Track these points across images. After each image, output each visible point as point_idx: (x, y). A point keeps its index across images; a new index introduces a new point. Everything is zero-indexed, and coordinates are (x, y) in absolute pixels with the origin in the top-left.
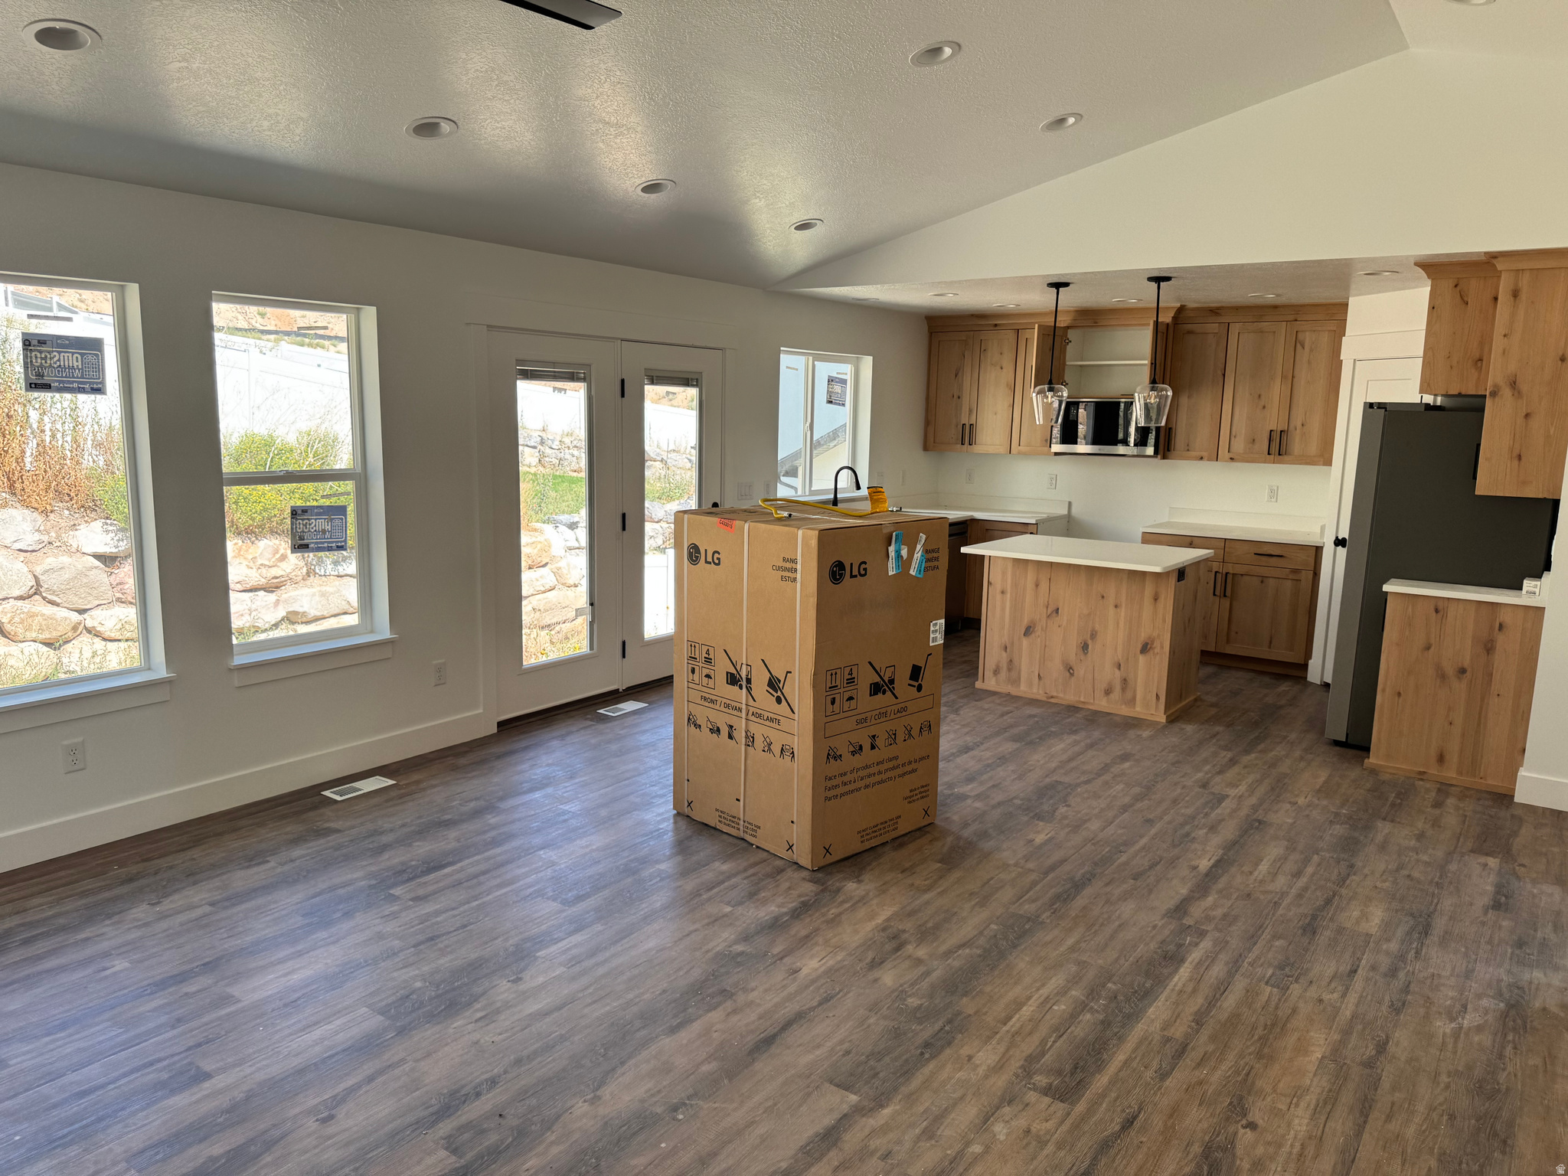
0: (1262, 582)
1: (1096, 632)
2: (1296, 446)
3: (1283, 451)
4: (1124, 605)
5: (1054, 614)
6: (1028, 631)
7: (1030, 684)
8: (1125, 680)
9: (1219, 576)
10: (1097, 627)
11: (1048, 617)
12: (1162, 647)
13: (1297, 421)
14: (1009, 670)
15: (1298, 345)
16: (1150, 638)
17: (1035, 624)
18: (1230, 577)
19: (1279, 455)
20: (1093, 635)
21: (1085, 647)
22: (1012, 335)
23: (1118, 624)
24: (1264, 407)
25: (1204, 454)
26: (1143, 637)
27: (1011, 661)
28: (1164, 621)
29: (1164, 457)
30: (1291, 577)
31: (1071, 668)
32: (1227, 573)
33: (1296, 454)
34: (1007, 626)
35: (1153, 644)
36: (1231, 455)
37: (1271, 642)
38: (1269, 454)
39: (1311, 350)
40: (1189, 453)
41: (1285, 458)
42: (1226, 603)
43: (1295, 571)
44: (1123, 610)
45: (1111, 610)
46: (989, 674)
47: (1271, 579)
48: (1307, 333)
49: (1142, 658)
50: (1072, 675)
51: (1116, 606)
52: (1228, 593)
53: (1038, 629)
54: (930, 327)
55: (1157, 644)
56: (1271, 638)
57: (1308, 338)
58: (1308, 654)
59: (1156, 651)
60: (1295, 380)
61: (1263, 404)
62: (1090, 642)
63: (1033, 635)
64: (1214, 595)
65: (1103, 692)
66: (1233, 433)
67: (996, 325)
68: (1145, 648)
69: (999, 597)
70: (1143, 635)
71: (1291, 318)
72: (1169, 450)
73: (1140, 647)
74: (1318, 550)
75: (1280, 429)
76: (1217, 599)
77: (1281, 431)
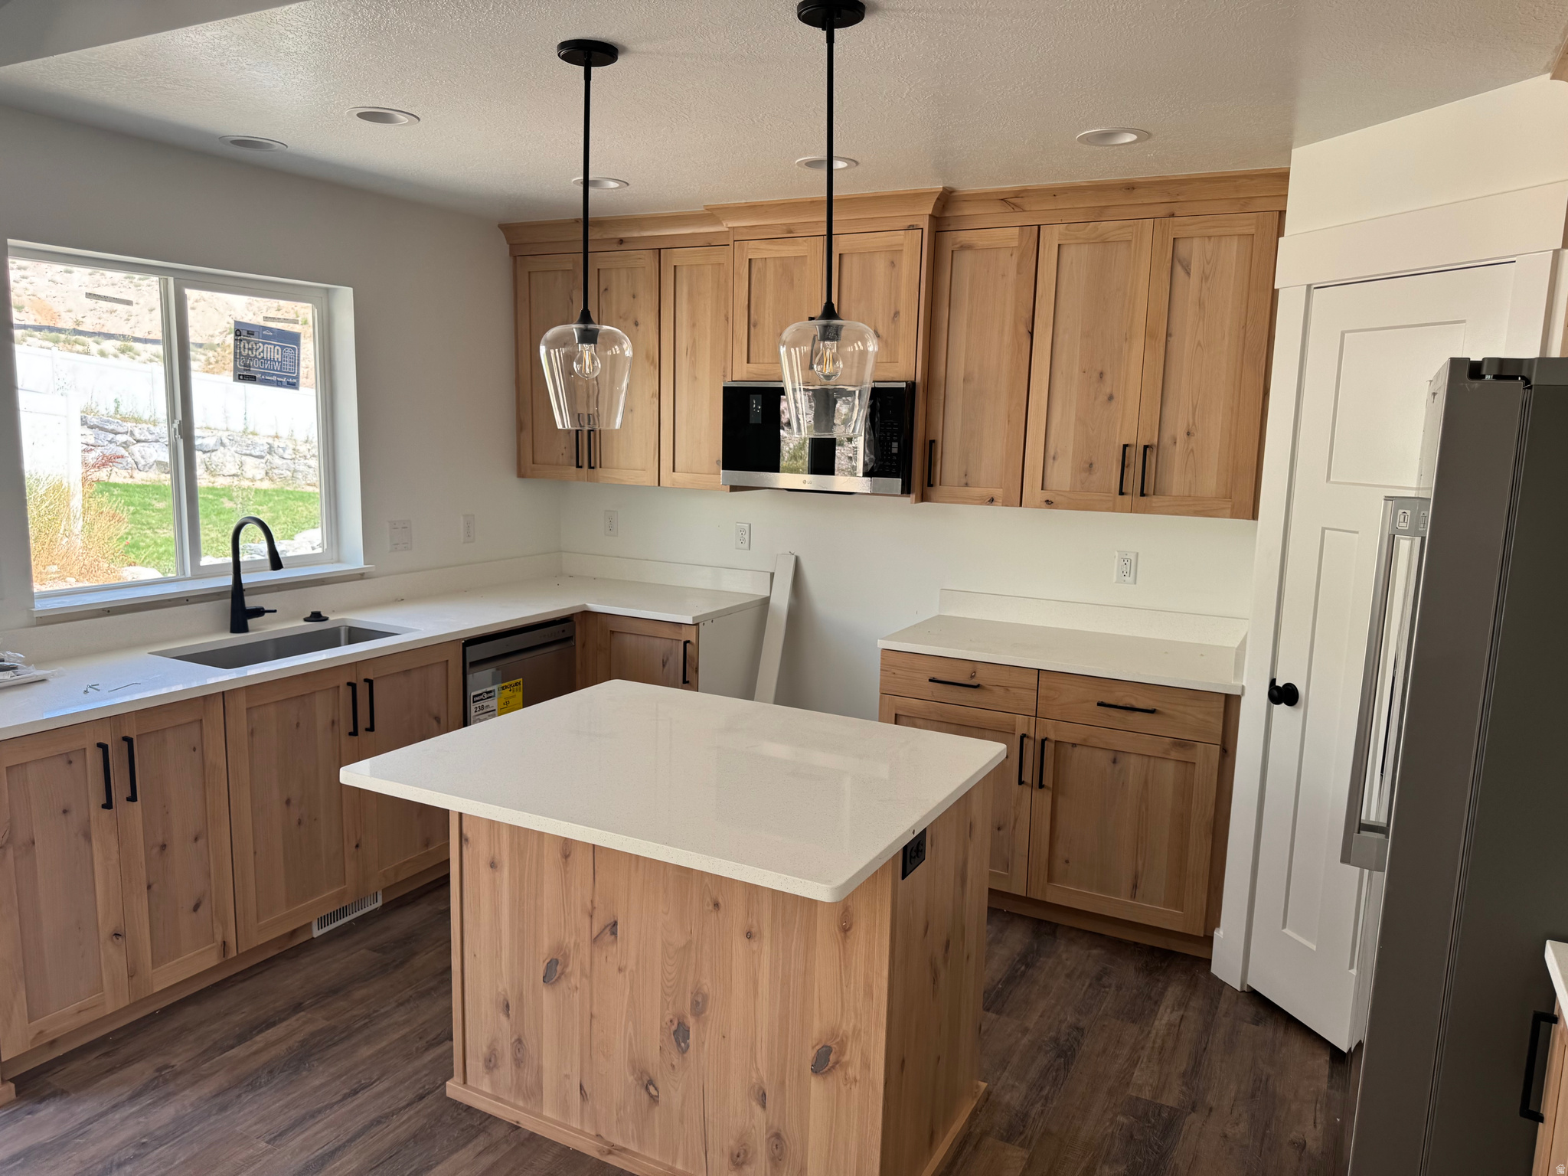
0: (1114, 761)
1: (705, 998)
2: (1176, 478)
3: (1149, 487)
4: (767, 933)
5: (608, 937)
6: (553, 972)
7: (564, 1107)
8: (778, 1136)
9: (1029, 745)
10: (707, 985)
11: (595, 940)
12: (866, 1065)
13: (1177, 425)
14: (518, 1062)
15: (1179, 269)
16: (834, 1034)
17: (566, 956)
18: (1049, 748)
19: (1142, 494)
20: (699, 1006)
21: (680, 1034)
22: (647, 260)
23: (755, 983)
24: (1111, 398)
25: (998, 493)
26: (817, 1028)
27: (519, 1041)
28: (869, 993)
29: (923, 498)
30: (1174, 755)
31: (651, 1082)
32: (1043, 741)
33: (1174, 493)
34: (505, 954)
35: (842, 1053)
36: (1047, 495)
37: (1135, 887)
38: (1121, 493)
39: (1205, 278)
40: (970, 492)
41: (1155, 501)
42: (1044, 799)
43: (1182, 744)
44: (766, 948)
45: (739, 944)
46: (475, 1065)
47: (1133, 756)
48: (1196, 242)
49: (816, 1085)
50: (654, 1099)
51: (749, 935)
52: (1048, 780)
53: (574, 967)
54: (512, 246)
55: (853, 1054)
56: (1136, 877)
57: (1196, 251)
58: (1212, 916)
59: (851, 1072)
60: (1172, 340)
61: (1108, 391)
62: (691, 1021)
63: (563, 984)
64: (1021, 782)
65: (726, 1160)
66: (1051, 452)
67: (621, 241)
68: (824, 1062)
69: (485, 873)
70: (817, 1025)
71: (1162, 210)
72: (930, 485)
73: (811, 1054)
74: (1230, 703)
75: (1142, 443)
76: (1027, 791)
77: (1146, 447)
